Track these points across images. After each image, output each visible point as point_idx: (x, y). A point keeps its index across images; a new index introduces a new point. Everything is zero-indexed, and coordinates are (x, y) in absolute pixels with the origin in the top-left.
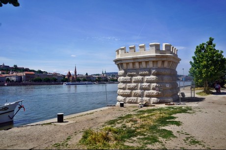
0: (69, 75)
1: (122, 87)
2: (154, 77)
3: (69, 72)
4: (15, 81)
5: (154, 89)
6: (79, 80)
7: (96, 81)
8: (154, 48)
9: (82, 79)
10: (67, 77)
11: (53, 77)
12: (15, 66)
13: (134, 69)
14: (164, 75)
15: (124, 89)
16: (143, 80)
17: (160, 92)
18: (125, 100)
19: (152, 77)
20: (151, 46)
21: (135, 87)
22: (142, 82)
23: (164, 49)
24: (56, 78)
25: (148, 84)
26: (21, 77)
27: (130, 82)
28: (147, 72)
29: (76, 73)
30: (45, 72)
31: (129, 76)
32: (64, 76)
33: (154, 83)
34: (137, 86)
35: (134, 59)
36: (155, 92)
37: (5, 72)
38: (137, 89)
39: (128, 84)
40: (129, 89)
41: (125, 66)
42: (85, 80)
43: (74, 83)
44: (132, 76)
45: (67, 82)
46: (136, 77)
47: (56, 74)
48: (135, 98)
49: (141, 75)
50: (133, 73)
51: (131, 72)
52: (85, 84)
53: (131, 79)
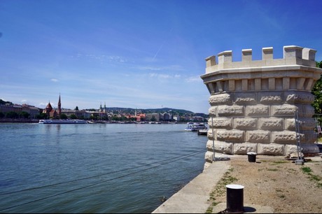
0: (50, 108)
1: (224, 124)
2: (293, 107)
3: (50, 105)
5: (291, 129)
6: (64, 117)
7: (90, 119)
8: (294, 54)
9: (70, 115)
10: (44, 112)
11: (23, 110)
13: (249, 92)
14: (306, 104)
15: (228, 127)
16: (268, 112)
17: (302, 135)
18: (231, 147)
19: (289, 107)
20: (287, 50)
21: (253, 124)
22: (266, 115)
23: (307, 58)
24: (28, 112)
25: (280, 120)
27: (242, 115)
28: (277, 98)
29: (60, 105)
30: (8, 103)
31: (239, 103)
32: (41, 110)
33: (291, 117)
34: (256, 123)
35: (253, 73)
36: (294, 134)
38: (256, 129)
39: (238, 120)
40: (239, 128)
41: (232, 84)
42: (73, 117)
43: (57, 121)
44: (245, 104)
45: (46, 119)
46: (255, 107)
47: (27, 107)
48: (253, 145)
49: (265, 103)
50: (248, 99)
51: (244, 98)
52: (75, 123)
53: (243, 110)
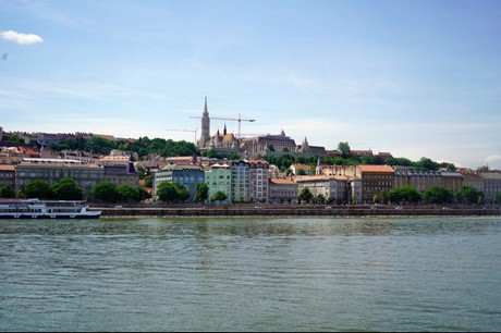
4: (327, 198)
11: (465, 184)
12: (344, 147)
24: (478, 187)
26: (347, 184)
30: (444, 165)
37: (307, 168)
